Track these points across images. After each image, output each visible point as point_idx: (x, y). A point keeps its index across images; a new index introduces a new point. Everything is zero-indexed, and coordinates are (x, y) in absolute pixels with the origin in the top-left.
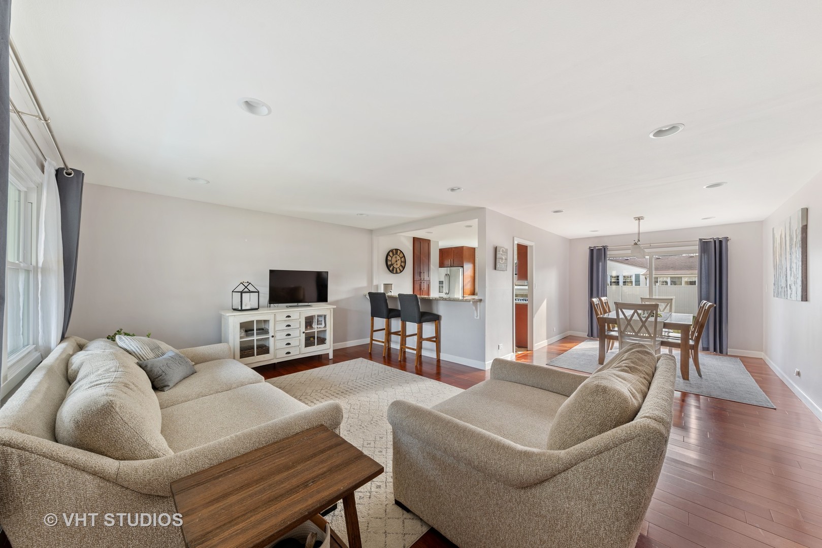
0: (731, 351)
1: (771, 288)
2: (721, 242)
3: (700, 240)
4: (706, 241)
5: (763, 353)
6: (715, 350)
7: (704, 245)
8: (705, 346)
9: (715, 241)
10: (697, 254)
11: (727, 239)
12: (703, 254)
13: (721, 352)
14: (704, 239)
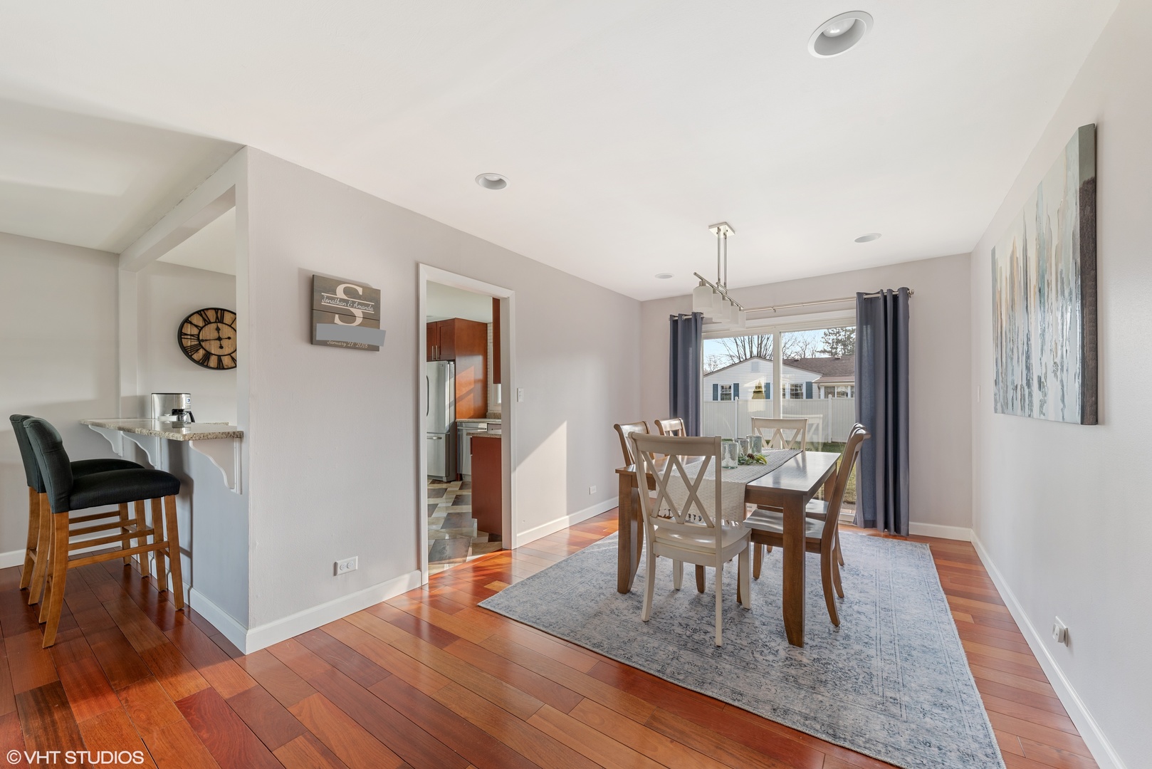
0: (915, 527)
1: (988, 391)
2: (895, 298)
3: (859, 294)
4: (871, 298)
5: (972, 532)
6: (886, 526)
7: (866, 305)
8: (869, 517)
9: (885, 297)
10: (855, 328)
11: (906, 292)
12: (864, 326)
13: (897, 529)
14: (867, 294)
